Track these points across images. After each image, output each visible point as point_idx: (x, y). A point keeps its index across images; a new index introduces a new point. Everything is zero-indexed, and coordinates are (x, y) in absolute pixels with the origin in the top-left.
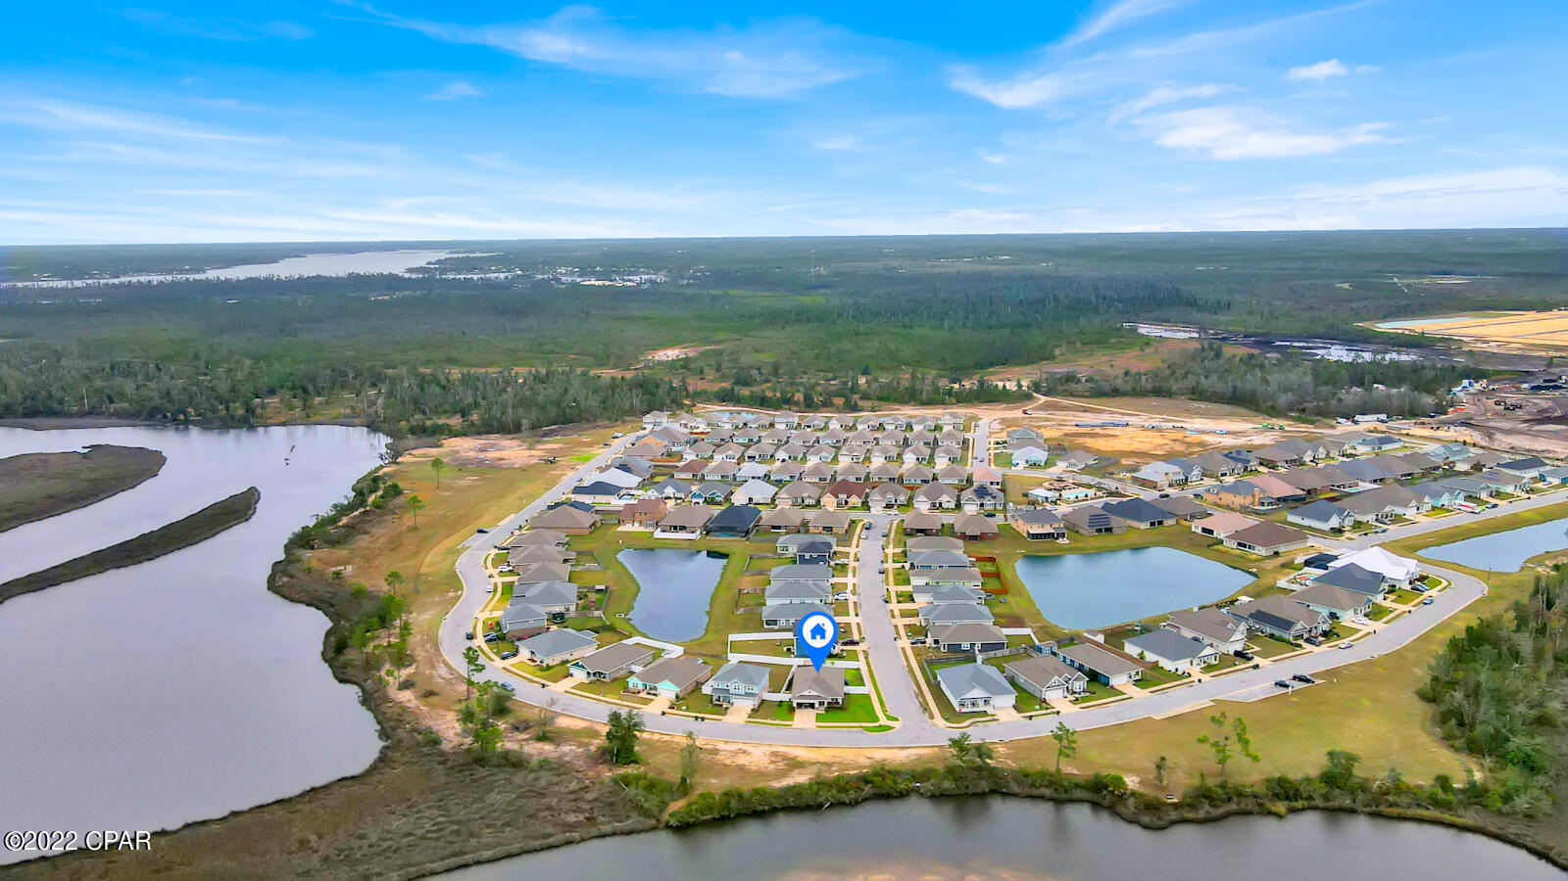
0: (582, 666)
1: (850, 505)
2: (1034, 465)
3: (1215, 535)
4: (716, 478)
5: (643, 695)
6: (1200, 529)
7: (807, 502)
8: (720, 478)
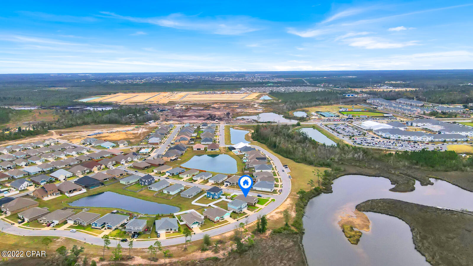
0: (197, 222)
1: (101, 168)
2: (113, 147)
3: (201, 149)
4: (21, 176)
5: (220, 221)
6: (196, 149)
7: (86, 172)
8: (23, 176)
